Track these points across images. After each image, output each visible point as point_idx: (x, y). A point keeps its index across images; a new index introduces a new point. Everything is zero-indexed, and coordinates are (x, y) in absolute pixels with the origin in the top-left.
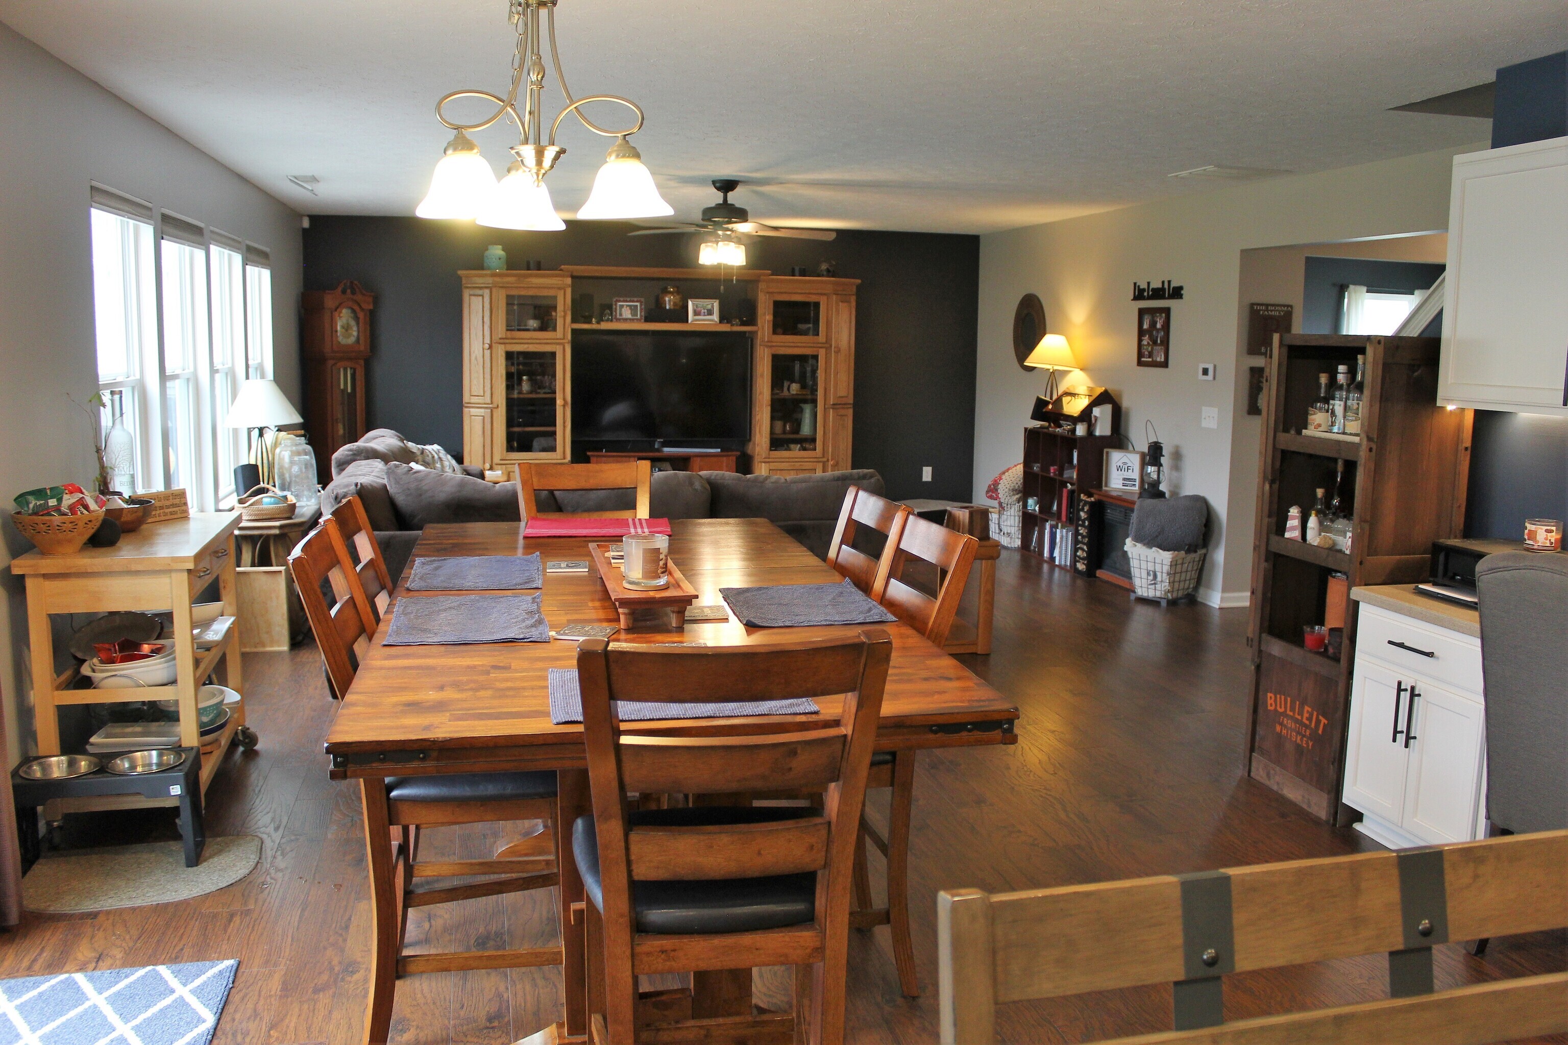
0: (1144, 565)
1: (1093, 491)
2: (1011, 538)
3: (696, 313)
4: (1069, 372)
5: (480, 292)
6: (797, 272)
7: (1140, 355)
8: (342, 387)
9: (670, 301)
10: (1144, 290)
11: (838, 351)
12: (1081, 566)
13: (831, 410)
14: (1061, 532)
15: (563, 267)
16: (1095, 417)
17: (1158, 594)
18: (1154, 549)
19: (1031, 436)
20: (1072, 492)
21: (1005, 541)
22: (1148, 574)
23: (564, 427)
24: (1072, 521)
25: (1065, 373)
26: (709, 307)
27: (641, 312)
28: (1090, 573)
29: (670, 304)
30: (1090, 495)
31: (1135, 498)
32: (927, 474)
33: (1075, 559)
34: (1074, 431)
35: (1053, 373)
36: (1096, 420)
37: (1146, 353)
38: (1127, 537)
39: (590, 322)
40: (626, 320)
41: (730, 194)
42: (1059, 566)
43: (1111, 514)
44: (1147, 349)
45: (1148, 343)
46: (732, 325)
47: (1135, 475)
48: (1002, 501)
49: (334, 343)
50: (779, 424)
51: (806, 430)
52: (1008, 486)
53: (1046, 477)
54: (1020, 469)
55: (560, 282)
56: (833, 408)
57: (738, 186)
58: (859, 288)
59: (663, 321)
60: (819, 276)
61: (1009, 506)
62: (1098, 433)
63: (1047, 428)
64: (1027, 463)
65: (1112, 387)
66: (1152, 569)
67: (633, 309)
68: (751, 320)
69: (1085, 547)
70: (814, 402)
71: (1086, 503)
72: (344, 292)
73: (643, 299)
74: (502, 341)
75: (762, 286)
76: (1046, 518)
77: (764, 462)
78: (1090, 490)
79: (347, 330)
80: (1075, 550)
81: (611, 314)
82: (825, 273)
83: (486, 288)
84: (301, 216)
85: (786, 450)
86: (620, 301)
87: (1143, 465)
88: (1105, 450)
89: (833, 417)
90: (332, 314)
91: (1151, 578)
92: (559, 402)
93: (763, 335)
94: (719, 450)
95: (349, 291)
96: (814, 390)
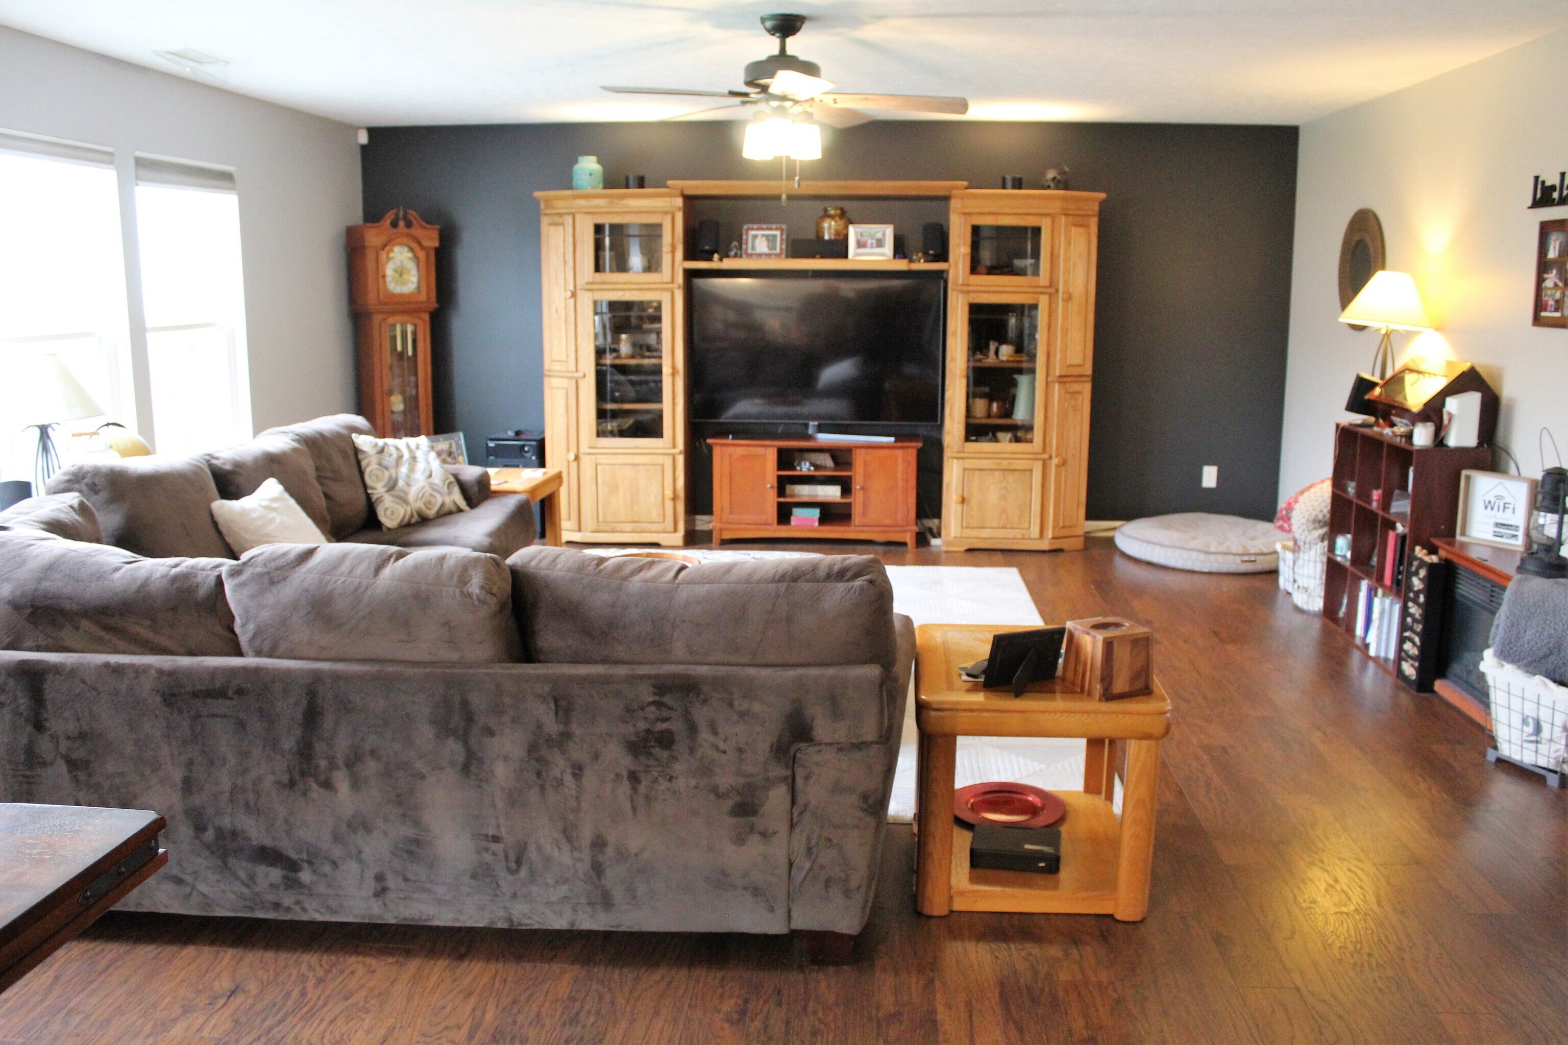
0: (1516, 704)
1: (1437, 542)
2: (1309, 595)
3: (860, 245)
4: (1418, 333)
5: (558, 220)
6: (1009, 183)
7: (1539, 306)
8: (399, 348)
9: (830, 227)
10: (1553, 188)
11: (1069, 298)
12: (1409, 669)
13: (1057, 385)
14: (1382, 603)
15: (669, 183)
16: (1450, 414)
17: (1542, 762)
18: (1538, 678)
19: (1346, 436)
20: (1403, 538)
21: (1299, 599)
22: (1525, 721)
23: (674, 404)
24: (1400, 588)
25: (1409, 335)
26: (879, 235)
27: (781, 244)
28: (1424, 684)
29: (829, 233)
30: (1433, 550)
31: (1509, 567)
32: (1210, 477)
33: (1401, 655)
34: (1409, 436)
35: (1387, 335)
36: (1450, 420)
37: (1551, 302)
38: (1488, 647)
39: (710, 259)
40: (760, 255)
41: (791, 41)
42: (1376, 659)
43: (1466, 589)
44: (1553, 296)
45: (1556, 285)
46: (911, 261)
47: (1518, 518)
48: (1297, 536)
49: (381, 293)
50: (980, 405)
51: (1020, 414)
52: (1306, 515)
53: (1364, 509)
54: (1325, 491)
55: (666, 204)
56: (1059, 382)
57: (804, 27)
58: (1102, 204)
59: (813, 256)
60: (1043, 188)
61: (1307, 546)
62: (1452, 441)
63: (1370, 426)
64: (1338, 480)
65: (1483, 362)
66: (1534, 715)
67: (771, 240)
68: (942, 255)
69: (1417, 640)
70: (1032, 371)
71: (1422, 563)
72: (394, 224)
73: (784, 226)
74: (588, 287)
75: (954, 204)
76: (1360, 574)
77: (957, 458)
78: (1433, 540)
79: (401, 275)
80: (1402, 640)
81: (740, 248)
82: (1052, 185)
83: (568, 214)
84: (354, 129)
85: (990, 441)
86: (753, 229)
87: (1534, 506)
88: (1464, 473)
89: (1059, 395)
90: (377, 252)
91: (1530, 729)
92: (666, 370)
93: (957, 275)
94: (892, 439)
95: (402, 223)
96: (1032, 357)
